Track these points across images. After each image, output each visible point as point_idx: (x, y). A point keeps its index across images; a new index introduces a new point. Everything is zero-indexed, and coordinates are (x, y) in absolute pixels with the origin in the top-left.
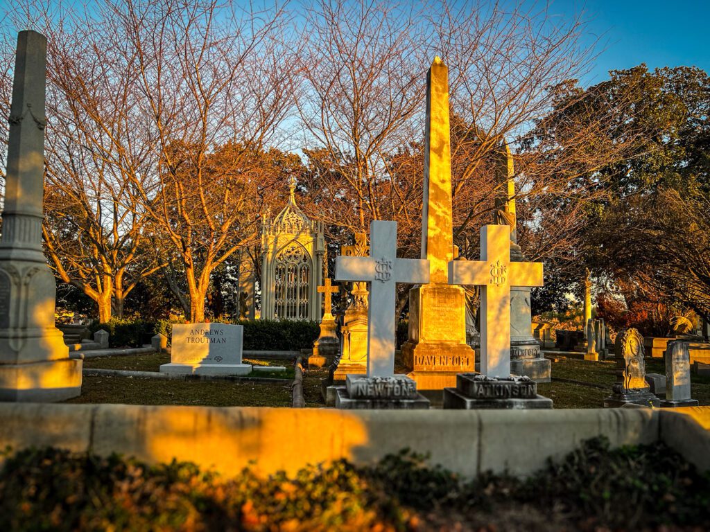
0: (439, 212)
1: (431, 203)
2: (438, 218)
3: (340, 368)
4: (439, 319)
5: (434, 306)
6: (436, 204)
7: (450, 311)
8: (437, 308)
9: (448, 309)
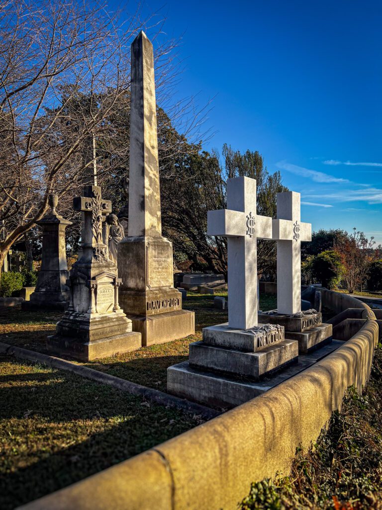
0: (151, 175)
1: (146, 165)
2: (150, 178)
3: (92, 322)
4: (158, 269)
5: (155, 257)
6: (149, 167)
7: (165, 261)
8: (157, 259)
9: (163, 259)
